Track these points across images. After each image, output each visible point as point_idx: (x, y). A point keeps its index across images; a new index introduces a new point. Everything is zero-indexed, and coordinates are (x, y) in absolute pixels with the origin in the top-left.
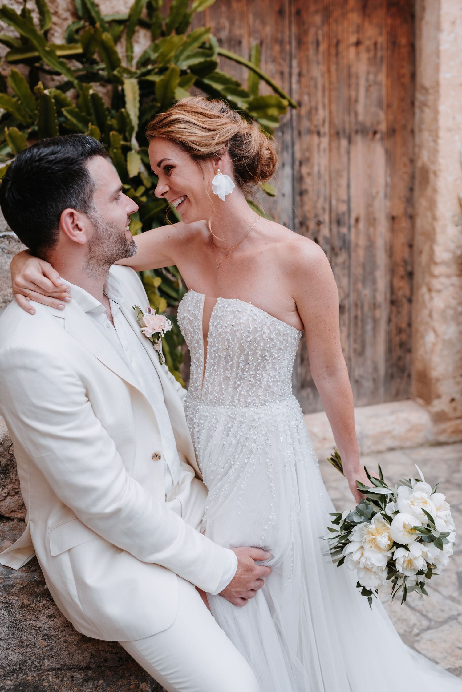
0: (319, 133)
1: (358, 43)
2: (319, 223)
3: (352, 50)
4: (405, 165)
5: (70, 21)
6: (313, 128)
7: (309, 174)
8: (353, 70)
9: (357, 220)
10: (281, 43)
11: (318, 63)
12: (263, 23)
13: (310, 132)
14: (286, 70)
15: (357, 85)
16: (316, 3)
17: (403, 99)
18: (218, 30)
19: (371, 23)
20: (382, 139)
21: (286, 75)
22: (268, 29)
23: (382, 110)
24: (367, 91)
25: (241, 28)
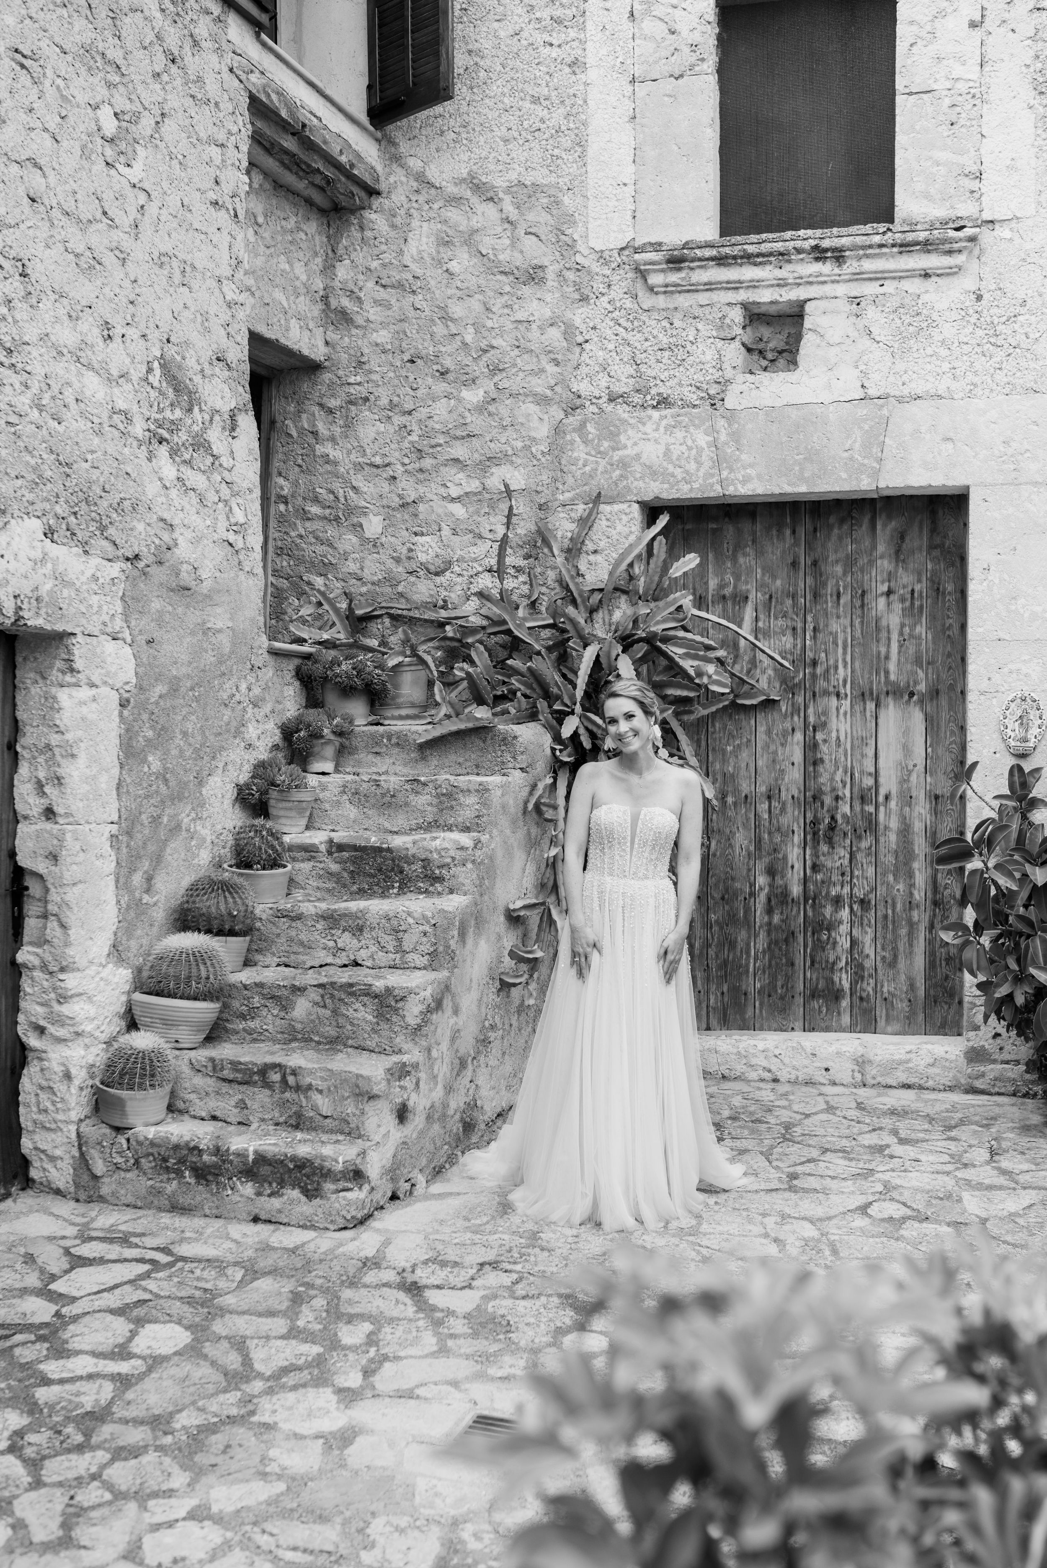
0: (838, 695)
1: (889, 593)
2: (837, 798)
3: (882, 601)
4: (952, 733)
5: (558, 590)
6: (831, 689)
7: (825, 741)
8: (884, 623)
9: (887, 797)
10: (794, 597)
11: (838, 617)
13: (826, 693)
14: (799, 625)
15: (889, 639)
16: (836, 552)
17: (949, 655)
18: (722, 586)
19: (906, 569)
20: (921, 702)
21: (799, 631)
22: (778, 582)
23: (921, 667)
24: (901, 646)
25: (747, 583)
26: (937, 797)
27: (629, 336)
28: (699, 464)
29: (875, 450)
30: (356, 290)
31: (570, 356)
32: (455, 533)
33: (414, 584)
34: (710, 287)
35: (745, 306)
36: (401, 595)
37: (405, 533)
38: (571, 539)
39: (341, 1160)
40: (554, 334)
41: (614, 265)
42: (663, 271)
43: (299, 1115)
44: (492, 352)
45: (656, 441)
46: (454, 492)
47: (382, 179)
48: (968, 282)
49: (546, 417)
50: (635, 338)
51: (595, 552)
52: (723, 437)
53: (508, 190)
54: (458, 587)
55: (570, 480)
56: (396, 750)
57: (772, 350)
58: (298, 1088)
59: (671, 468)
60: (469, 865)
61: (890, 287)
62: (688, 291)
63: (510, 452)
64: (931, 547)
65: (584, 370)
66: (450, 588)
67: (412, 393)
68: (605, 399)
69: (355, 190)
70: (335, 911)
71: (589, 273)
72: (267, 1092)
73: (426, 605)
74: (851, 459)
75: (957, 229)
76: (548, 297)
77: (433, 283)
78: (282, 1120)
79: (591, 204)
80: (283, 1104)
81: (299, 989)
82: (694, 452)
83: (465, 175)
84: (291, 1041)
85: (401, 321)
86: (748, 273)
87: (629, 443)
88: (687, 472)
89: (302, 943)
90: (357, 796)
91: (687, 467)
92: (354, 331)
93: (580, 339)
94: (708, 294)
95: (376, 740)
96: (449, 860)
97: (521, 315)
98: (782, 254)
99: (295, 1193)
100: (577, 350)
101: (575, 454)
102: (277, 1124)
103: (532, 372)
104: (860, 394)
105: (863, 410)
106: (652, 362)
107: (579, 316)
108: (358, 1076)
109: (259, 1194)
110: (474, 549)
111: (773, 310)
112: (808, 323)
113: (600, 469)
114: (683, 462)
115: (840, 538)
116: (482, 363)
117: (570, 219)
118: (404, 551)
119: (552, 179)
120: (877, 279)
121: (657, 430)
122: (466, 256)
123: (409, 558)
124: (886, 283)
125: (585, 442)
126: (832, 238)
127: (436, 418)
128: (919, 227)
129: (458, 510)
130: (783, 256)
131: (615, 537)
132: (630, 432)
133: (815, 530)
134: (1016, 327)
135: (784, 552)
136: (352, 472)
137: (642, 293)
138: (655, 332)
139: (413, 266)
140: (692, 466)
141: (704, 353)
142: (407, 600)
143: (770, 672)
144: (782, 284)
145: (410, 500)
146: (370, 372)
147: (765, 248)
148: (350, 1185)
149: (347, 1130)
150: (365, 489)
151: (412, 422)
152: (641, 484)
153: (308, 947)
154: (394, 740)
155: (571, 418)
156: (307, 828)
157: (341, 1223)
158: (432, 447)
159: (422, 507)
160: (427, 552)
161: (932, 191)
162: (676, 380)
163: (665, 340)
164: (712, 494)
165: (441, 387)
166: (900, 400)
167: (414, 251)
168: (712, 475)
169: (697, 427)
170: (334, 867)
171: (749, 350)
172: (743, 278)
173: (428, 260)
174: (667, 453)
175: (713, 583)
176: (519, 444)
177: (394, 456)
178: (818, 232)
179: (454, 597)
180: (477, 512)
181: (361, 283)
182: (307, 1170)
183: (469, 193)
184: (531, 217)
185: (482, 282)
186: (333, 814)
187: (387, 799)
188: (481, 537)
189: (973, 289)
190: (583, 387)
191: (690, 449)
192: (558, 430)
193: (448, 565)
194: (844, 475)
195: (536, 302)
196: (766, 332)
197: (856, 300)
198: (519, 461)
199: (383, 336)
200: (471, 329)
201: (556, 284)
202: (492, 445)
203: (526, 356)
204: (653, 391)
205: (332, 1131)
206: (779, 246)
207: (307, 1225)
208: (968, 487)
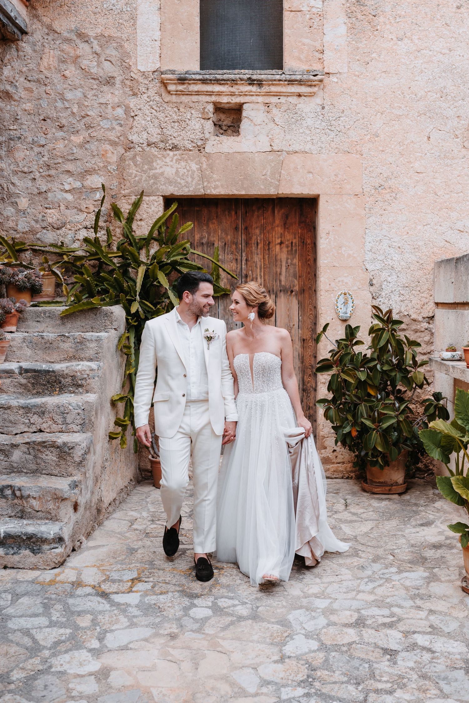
1: (281, 243)
3: (278, 247)
4: (311, 310)
5: (122, 238)
8: (279, 257)
10: (236, 244)
11: (257, 254)
12: (227, 234)
14: (239, 258)
15: (281, 265)
16: (256, 223)
17: (309, 273)
18: (201, 238)
19: (289, 232)
20: (296, 295)
21: (239, 261)
22: (229, 237)
23: (296, 279)
24: (287, 269)
25: (214, 237)
26: (304, 340)
27: (158, 114)
28: (193, 178)
29: (277, 176)
30: (14, 81)
31: (128, 122)
32: (67, 208)
33: (45, 234)
34: (198, 93)
35: (215, 103)
36: (39, 239)
37: (40, 207)
38: (129, 213)
39: (52, 533)
40: (120, 112)
41: (150, 79)
42: (175, 84)
43: (22, 511)
44: (87, 118)
45: (172, 167)
46: (67, 187)
47: (29, 26)
48: (318, 100)
49: (115, 152)
50: (161, 116)
51: (141, 220)
52: (205, 166)
53: (96, 38)
54: (69, 236)
55: (128, 184)
56: (48, 320)
57: (225, 125)
58: (22, 497)
59: (179, 180)
60: (96, 378)
61: (283, 99)
62: (187, 94)
63: (97, 169)
64: (300, 222)
65: (135, 129)
66: (65, 236)
67: (44, 136)
68: (145, 144)
69: (16, 30)
70: (29, 404)
71: (137, 82)
72: (4, 500)
73: (52, 245)
74: (266, 179)
75: (315, 76)
76: (116, 93)
77: (56, 81)
78: (13, 514)
79: (138, 48)
80: (14, 506)
81: (15, 446)
82: (190, 172)
83: (73, 28)
84: (11, 473)
85: (39, 99)
86: (217, 88)
87: (158, 167)
88: (187, 182)
89: (11, 422)
90: (32, 344)
91: (187, 180)
92: (13, 103)
93: (133, 114)
94: (197, 97)
95: (38, 315)
96: (86, 376)
97: (102, 100)
98: (233, 80)
99: (27, 552)
100: (131, 119)
101: (131, 171)
102: (10, 517)
103: (108, 129)
104: (269, 149)
105: (271, 157)
106: (169, 128)
107: (133, 102)
108: (55, 489)
109: (7, 554)
110: (77, 217)
111: (227, 106)
112: (244, 114)
113: (143, 179)
114: (185, 177)
115: (258, 217)
116: (82, 123)
117: (128, 55)
118: (40, 217)
119: (119, 34)
120: (277, 96)
121: (172, 161)
122: (73, 69)
123: (43, 220)
124: (281, 97)
125: (136, 165)
126: (257, 75)
127: (57, 150)
128: (297, 73)
129: (69, 197)
130: (234, 82)
131: (151, 213)
132: (158, 161)
133: (246, 212)
134: (340, 122)
135: (231, 222)
136: (11, 175)
137: (164, 94)
138: (171, 113)
139: (45, 72)
140: (190, 180)
141: (195, 125)
142: (42, 242)
143: (225, 280)
144: (232, 94)
145: (43, 191)
146: (22, 124)
147: (225, 77)
148: (56, 545)
149: (50, 517)
150: (19, 184)
151: (44, 151)
152: (164, 187)
153: (15, 423)
154: (47, 315)
155: (128, 153)
156: (5, 361)
157: (53, 565)
158: (55, 164)
159: (49, 195)
160: (52, 217)
161: (302, 57)
162: (181, 137)
163: (176, 117)
164: (199, 194)
165: (60, 134)
166: (288, 153)
167: (46, 64)
168: (199, 184)
169: (192, 161)
170: (24, 381)
171: (215, 125)
172: (214, 90)
173: (53, 69)
174: (177, 172)
175: (197, 237)
176: (102, 165)
177: (34, 168)
178: (251, 72)
179: (67, 241)
180: (79, 198)
181: (17, 78)
182: (34, 540)
183: (75, 38)
184: (108, 52)
185: (82, 83)
186: (18, 353)
187: (48, 345)
188: (81, 211)
189: (321, 103)
190: (134, 138)
191: (188, 171)
192: (122, 159)
193: (64, 225)
194: (262, 187)
195: (110, 95)
196: (223, 116)
197: (267, 105)
198: (101, 173)
199: (28, 106)
200: (76, 106)
201: (120, 86)
202: (87, 165)
203: (105, 121)
204: (170, 142)
205: (41, 519)
206: (232, 77)
207: (35, 568)
208: (319, 196)
